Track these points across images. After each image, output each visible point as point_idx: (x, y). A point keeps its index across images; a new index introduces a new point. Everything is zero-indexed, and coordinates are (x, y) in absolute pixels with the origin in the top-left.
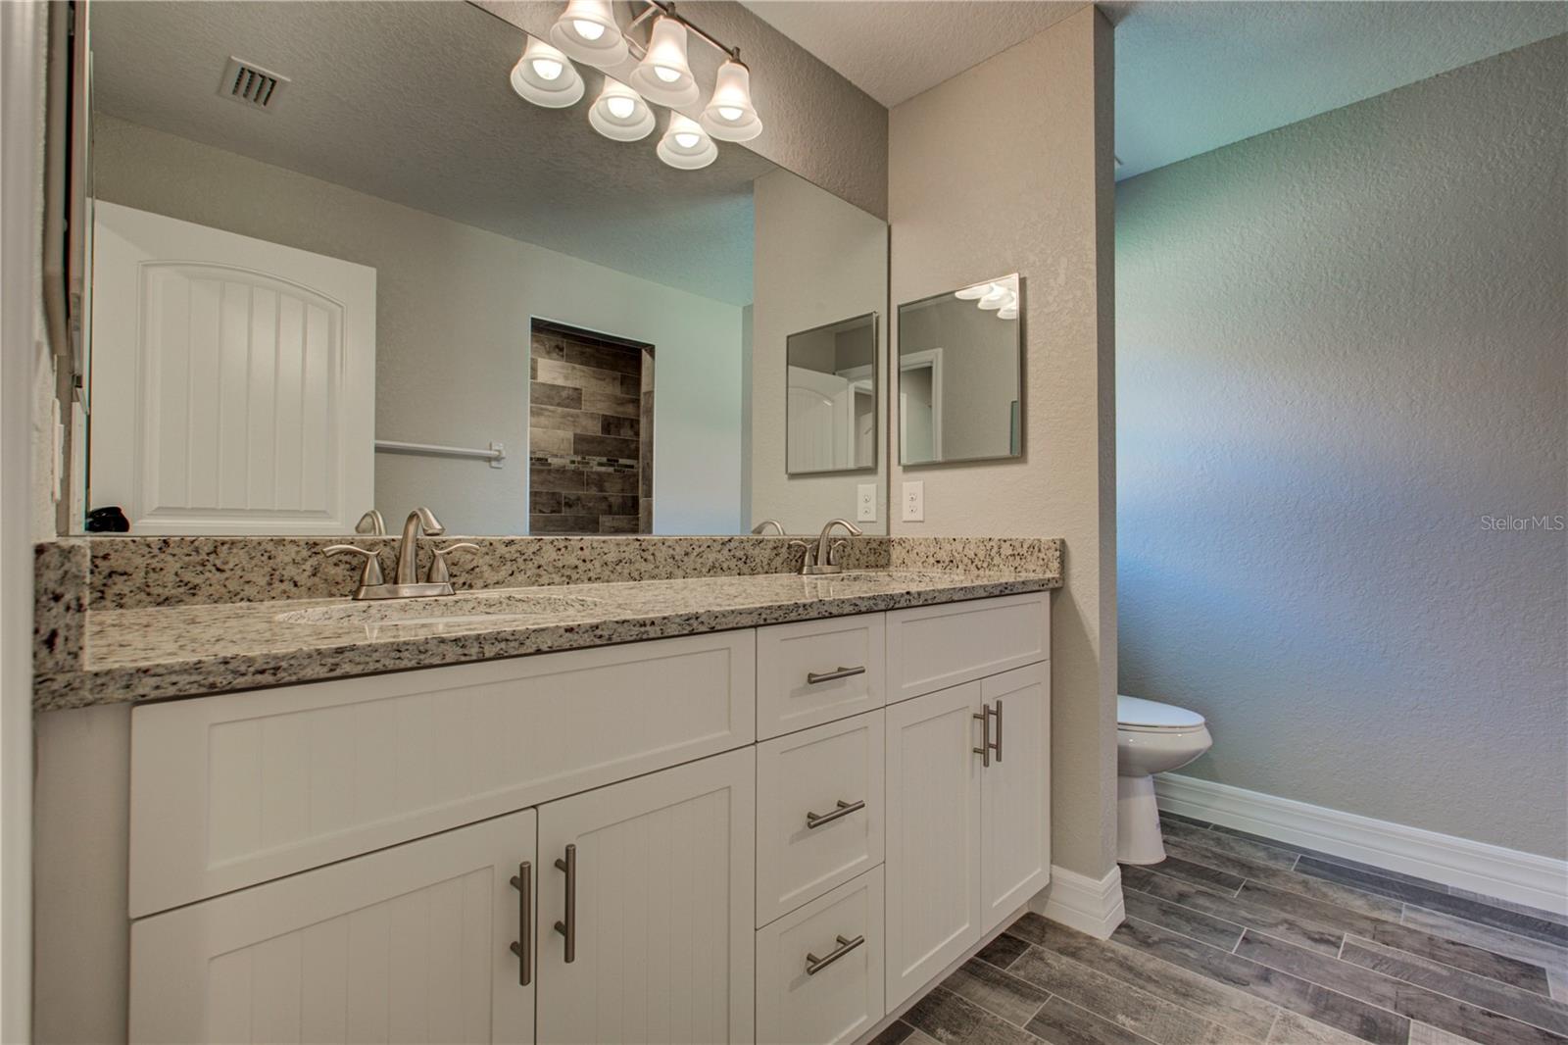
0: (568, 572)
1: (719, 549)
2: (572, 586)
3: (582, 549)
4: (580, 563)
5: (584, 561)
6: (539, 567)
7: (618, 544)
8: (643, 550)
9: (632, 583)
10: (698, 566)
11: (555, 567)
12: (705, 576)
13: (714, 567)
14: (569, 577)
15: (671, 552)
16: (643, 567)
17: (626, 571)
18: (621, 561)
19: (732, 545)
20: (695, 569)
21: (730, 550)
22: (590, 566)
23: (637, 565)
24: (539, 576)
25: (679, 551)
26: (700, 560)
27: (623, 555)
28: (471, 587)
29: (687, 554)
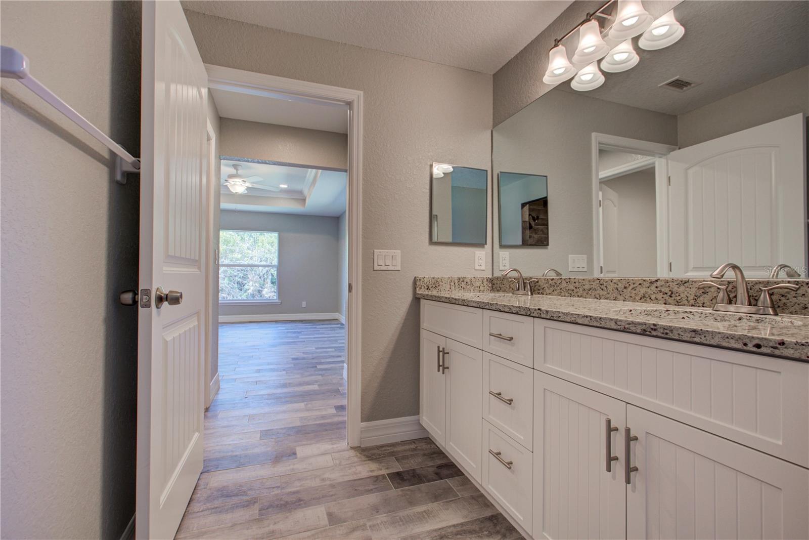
0: (570, 292)
1: (648, 285)
2: (572, 298)
3: (575, 283)
4: (574, 289)
5: (576, 288)
6: (561, 289)
7: (589, 281)
8: (601, 285)
9: (596, 300)
10: (633, 295)
11: (566, 290)
12: (638, 301)
13: (644, 297)
14: (571, 294)
15: (616, 286)
16: (602, 293)
17: (593, 294)
18: (591, 289)
19: (658, 284)
20: (631, 297)
21: (656, 287)
22: (578, 290)
23: (598, 292)
24: (561, 292)
25: (621, 286)
26: (634, 292)
27: (592, 286)
28: (543, 294)
29: (625, 288)
